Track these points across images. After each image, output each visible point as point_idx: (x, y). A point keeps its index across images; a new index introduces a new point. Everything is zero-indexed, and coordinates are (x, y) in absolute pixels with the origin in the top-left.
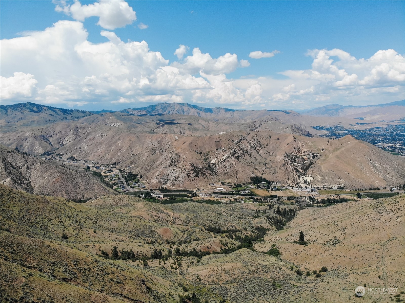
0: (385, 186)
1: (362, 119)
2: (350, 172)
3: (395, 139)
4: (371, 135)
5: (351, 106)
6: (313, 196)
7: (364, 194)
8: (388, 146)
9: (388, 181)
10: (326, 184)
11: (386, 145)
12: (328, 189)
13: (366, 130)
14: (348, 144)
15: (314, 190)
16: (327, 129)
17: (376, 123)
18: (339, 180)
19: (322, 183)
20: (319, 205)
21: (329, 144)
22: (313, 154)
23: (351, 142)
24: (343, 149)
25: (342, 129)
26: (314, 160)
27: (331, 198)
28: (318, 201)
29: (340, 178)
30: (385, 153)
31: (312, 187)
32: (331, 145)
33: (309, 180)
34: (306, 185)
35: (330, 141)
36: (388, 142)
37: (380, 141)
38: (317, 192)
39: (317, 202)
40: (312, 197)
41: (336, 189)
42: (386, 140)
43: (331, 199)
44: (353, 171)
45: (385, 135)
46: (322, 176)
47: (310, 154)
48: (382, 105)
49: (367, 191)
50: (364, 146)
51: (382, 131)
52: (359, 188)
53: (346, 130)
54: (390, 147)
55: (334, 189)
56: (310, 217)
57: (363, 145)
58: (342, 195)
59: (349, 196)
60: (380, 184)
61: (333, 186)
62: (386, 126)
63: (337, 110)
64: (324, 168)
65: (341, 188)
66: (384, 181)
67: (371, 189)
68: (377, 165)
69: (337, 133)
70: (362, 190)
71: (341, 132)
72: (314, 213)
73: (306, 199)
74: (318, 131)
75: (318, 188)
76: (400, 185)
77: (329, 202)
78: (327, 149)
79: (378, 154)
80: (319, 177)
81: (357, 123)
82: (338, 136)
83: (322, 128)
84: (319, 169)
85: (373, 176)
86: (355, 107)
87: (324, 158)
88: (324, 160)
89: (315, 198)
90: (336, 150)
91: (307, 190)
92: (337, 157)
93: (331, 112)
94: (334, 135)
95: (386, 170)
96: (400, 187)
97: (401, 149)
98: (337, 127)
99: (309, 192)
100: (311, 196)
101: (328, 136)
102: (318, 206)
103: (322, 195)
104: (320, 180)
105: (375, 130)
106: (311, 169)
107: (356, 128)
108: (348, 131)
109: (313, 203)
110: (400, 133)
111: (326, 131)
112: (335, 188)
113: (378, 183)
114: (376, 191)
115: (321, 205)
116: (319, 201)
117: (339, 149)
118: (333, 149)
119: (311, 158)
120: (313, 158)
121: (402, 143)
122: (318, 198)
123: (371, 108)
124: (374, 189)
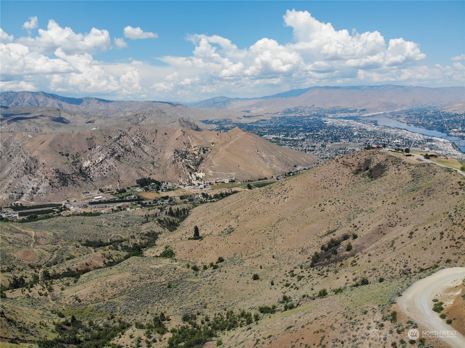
0: (272, 175)
1: (248, 112)
2: (240, 164)
3: (279, 131)
4: (257, 127)
5: (237, 99)
6: (206, 192)
7: (253, 185)
8: (273, 138)
9: (274, 170)
10: (218, 178)
11: (271, 137)
12: (220, 183)
13: (253, 123)
14: (237, 136)
15: (207, 185)
16: (216, 123)
17: (261, 115)
18: (230, 173)
19: (214, 178)
20: (212, 200)
21: (219, 137)
22: (203, 149)
23: (240, 134)
24: (232, 142)
25: (230, 123)
26: (205, 155)
27: (224, 192)
28: (211, 196)
29: (231, 171)
30: (270, 143)
31: (204, 183)
32: (221, 139)
33: (201, 177)
34: (199, 182)
35: (219, 134)
36: (272, 133)
37: (265, 134)
38: (210, 187)
39: (211, 198)
40: (205, 193)
41: (228, 182)
42: (271, 132)
43: (223, 194)
44: (243, 163)
45: (270, 127)
46: (214, 171)
47: (200, 149)
48: (266, 97)
49: (256, 182)
50: (251, 138)
51: (267, 123)
52: (249, 179)
53: (234, 124)
54: (275, 139)
55: (226, 182)
56: (204, 213)
57: (251, 136)
58: (234, 188)
59: (240, 188)
60: (267, 174)
61: (225, 180)
62: (271, 118)
63: (224, 103)
64: (215, 162)
65: (232, 181)
66: (271, 170)
67: (259, 180)
68: (264, 156)
69: (226, 126)
70: (252, 181)
71: (229, 126)
72: (208, 208)
73: (200, 196)
74: (207, 125)
75: (210, 184)
76: (285, 173)
77: (222, 196)
78: (217, 143)
79: (264, 145)
80: (211, 172)
81: (244, 116)
82: (227, 130)
83: (211, 122)
84: (211, 164)
85: (261, 167)
86: (241, 99)
87: (214, 152)
88: (215, 154)
89: (209, 194)
90: (226, 143)
91: (199, 187)
92: (227, 150)
93: (218, 104)
94: (223, 128)
95: (272, 160)
96: (286, 175)
97: (284, 140)
98: (225, 120)
99: (201, 188)
100: (204, 192)
101: (217, 130)
102: (211, 202)
103: (215, 190)
104: (212, 175)
105: (261, 122)
106: (202, 165)
107: (243, 121)
108: (236, 124)
109: (206, 199)
110: (283, 125)
111: (215, 125)
112: (227, 181)
113: (266, 173)
114: (265, 181)
115: (215, 200)
116: (213, 196)
117: (228, 142)
118: (222, 143)
119: (202, 153)
120: (204, 152)
121: (285, 134)
122: (211, 193)
123: (257, 101)
124: (262, 179)
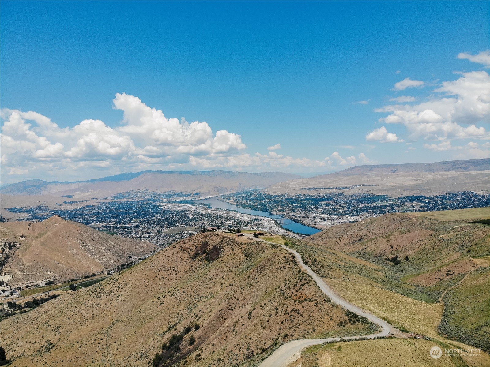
0: (101, 270)
1: (70, 197)
2: (60, 261)
3: (109, 218)
4: (82, 214)
5: (56, 182)
6: (14, 300)
7: (78, 285)
8: (102, 226)
9: (105, 265)
10: (30, 281)
11: (99, 225)
12: (33, 287)
13: (76, 210)
14: (56, 226)
15: (15, 292)
16: (27, 211)
17: (87, 201)
18: (46, 273)
19: (25, 280)
20: (22, 310)
21: (31, 228)
22: (9, 244)
23: (60, 223)
24: (49, 234)
25: (46, 210)
26: (12, 252)
27: (39, 298)
28: (21, 306)
29: (47, 271)
30: (99, 233)
31: (11, 289)
32: (34, 230)
33: (6, 281)
34: (3, 288)
35: (32, 224)
36: (101, 221)
37: (92, 221)
38: (19, 293)
39: (20, 308)
40: (13, 302)
41: (44, 285)
42: (99, 219)
43: (38, 300)
44: (64, 259)
45: (98, 213)
46: (24, 272)
47: (5, 245)
48: (92, 181)
49: (82, 281)
50: (74, 228)
51: (95, 209)
52: (72, 278)
53: (51, 211)
54: (104, 227)
55: (41, 285)
56: (12, 328)
57: (74, 226)
58: (52, 291)
59: (61, 291)
60: (96, 270)
61: (40, 282)
62: (98, 204)
63: (38, 187)
64: (26, 260)
65: (50, 283)
66: (100, 265)
67: (86, 277)
68: (91, 248)
69: (40, 215)
70: (76, 280)
71: (45, 214)
72: (16, 322)
73: (5, 306)
74: (15, 214)
75: (19, 289)
76: (118, 266)
77: (36, 303)
78: (28, 236)
79: (92, 235)
80: (20, 273)
81: (65, 202)
82: (42, 219)
83: (20, 210)
84: (20, 262)
85: (88, 262)
86: (61, 183)
87: (25, 247)
88: (26, 249)
89: (17, 303)
90: (40, 235)
91: (4, 295)
92: (42, 244)
93: (31, 189)
94: (37, 217)
95: (102, 252)
96: (118, 269)
97: (116, 228)
98: (40, 208)
99: (7, 296)
100: (11, 301)
101: (29, 220)
102: (21, 313)
103: (26, 297)
104: (21, 277)
105: (87, 209)
106: (8, 265)
107: (64, 207)
108: (55, 211)
109: (14, 310)
110: (114, 210)
111: (26, 213)
112: (42, 283)
113: (94, 269)
114: (93, 278)
115: (26, 309)
116: (23, 305)
117: (44, 233)
118: (36, 235)
119: (7, 250)
120: (10, 249)
121: (116, 221)
122: (21, 301)
123: (81, 185)
124: (89, 277)
